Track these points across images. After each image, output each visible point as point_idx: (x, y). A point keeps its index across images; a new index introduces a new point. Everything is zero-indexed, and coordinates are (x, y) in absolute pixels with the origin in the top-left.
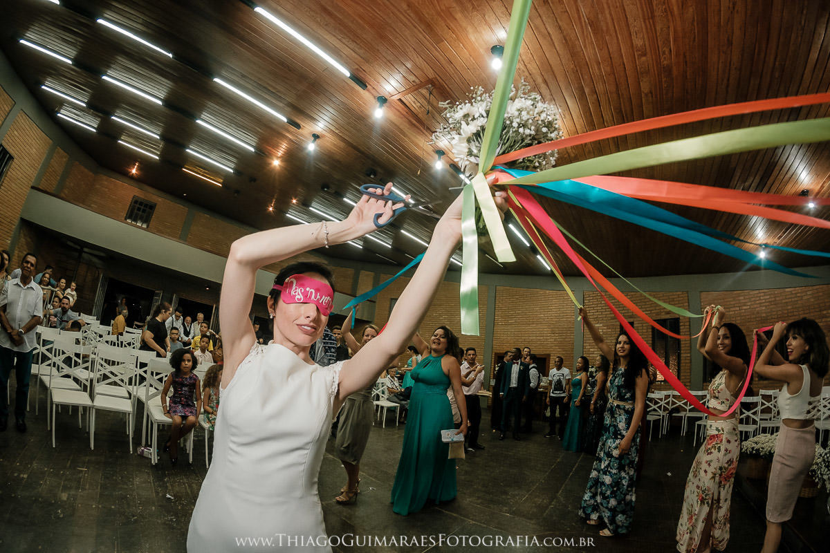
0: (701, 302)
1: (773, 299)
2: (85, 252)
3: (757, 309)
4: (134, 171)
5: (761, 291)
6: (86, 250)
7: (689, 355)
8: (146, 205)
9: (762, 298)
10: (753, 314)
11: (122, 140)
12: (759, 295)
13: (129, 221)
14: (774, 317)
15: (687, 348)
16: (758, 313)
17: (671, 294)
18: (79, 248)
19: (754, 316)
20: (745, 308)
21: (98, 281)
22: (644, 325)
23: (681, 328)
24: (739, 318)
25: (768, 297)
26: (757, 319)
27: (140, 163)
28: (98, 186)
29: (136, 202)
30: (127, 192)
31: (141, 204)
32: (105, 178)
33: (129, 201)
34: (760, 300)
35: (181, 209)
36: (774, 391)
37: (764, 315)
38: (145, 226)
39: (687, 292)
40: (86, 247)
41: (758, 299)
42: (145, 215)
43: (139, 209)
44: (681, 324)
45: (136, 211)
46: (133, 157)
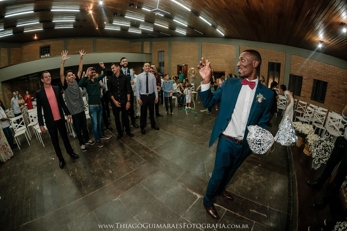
0: (291, 59)
1: (324, 67)
2: (30, 77)
3: (315, 69)
4: (36, 38)
5: (319, 62)
6: (29, 77)
7: (283, 80)
8: (46, 47)
9: (319, 65)
10: (314, 71)
11: (25, 31)
12: (318, 63)
13: (42, 56)
14: (322, 75)
15: (282, 77)
16: (316, 71)
17: (278, 52)
18: (27, 77)
19: (314, 72)
20: (310, 67)
21: (39, 84)
22: (265, 63)
23: (281, 68)
24: (307, 70)
25: (322, 66)
26: (315, 73)
27: (36, 34)
28: (24, 51)
29: (41, 48)
30: (36, 47)
31: (44, 48)
32: (25, 46)
33: (38, 49)
34: (318, 65)
35: (61, 42)
36: (315, 106)
37: (319, 73)
38: (49, 55)
39: (286, 53)
40: (30, 76)
41: (317, 65)
42: (47, 51)
43: (44, 50)
44: (281, 66)
45: (43, 52)
46: (33, 34)
